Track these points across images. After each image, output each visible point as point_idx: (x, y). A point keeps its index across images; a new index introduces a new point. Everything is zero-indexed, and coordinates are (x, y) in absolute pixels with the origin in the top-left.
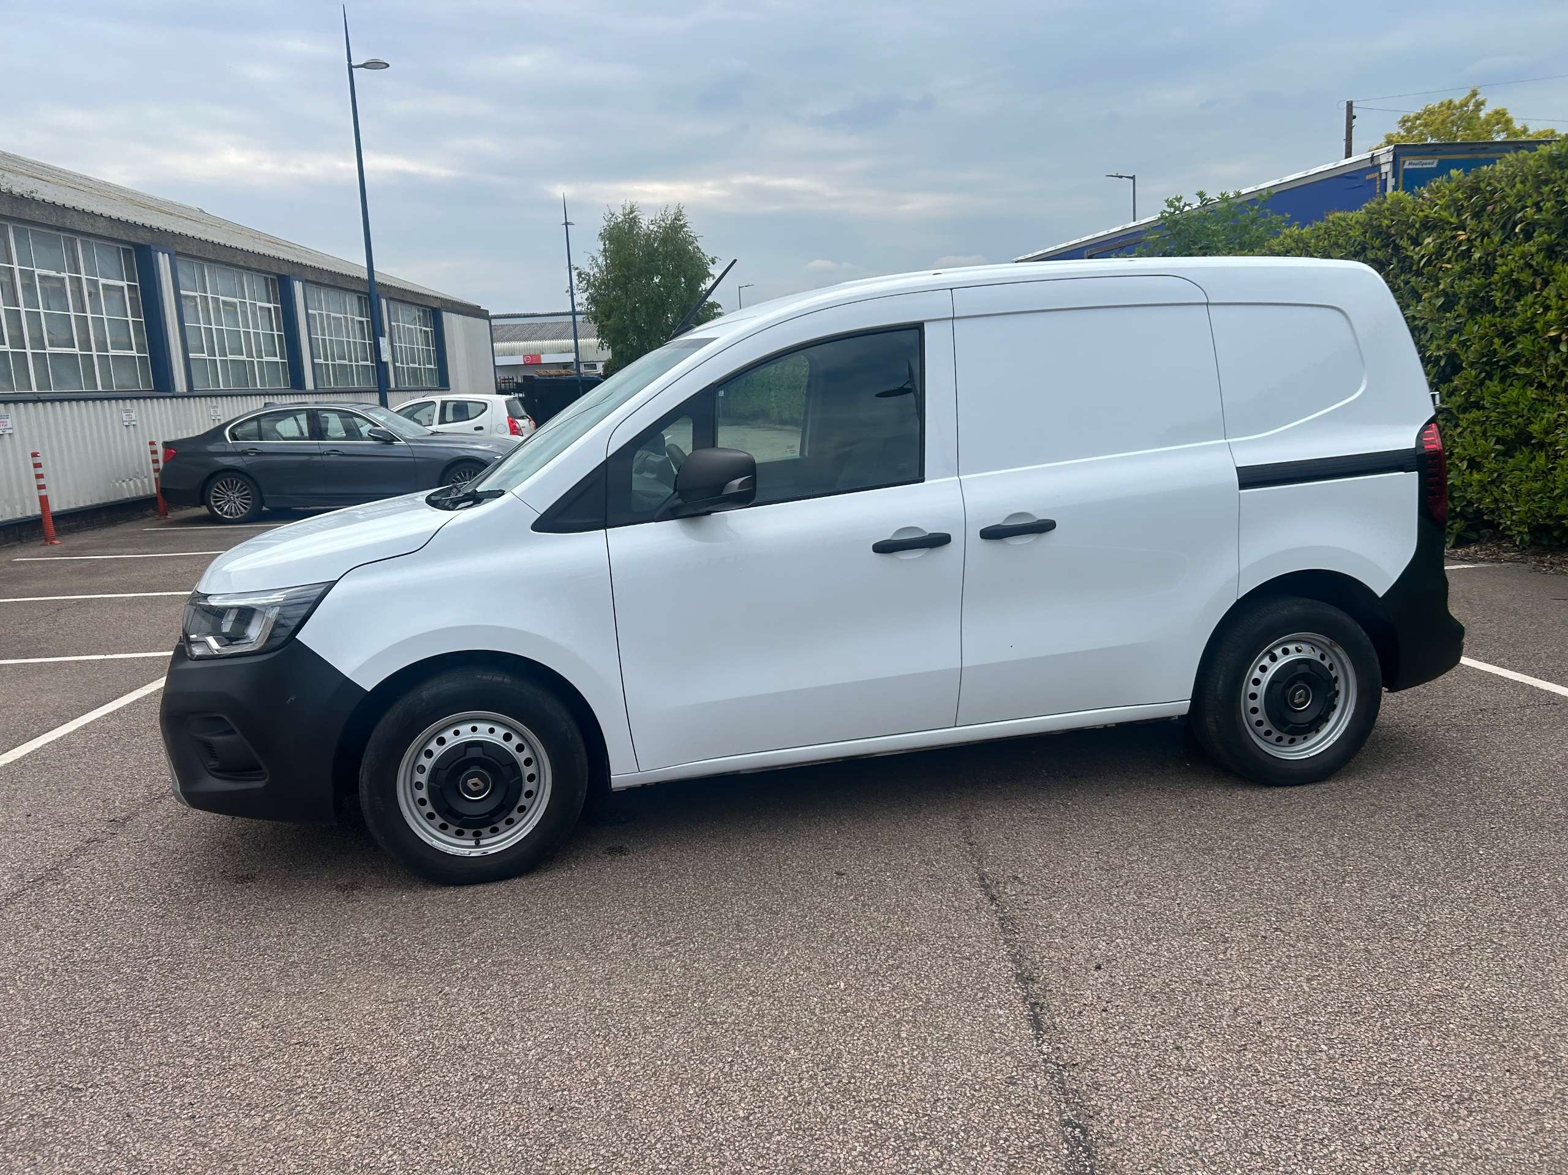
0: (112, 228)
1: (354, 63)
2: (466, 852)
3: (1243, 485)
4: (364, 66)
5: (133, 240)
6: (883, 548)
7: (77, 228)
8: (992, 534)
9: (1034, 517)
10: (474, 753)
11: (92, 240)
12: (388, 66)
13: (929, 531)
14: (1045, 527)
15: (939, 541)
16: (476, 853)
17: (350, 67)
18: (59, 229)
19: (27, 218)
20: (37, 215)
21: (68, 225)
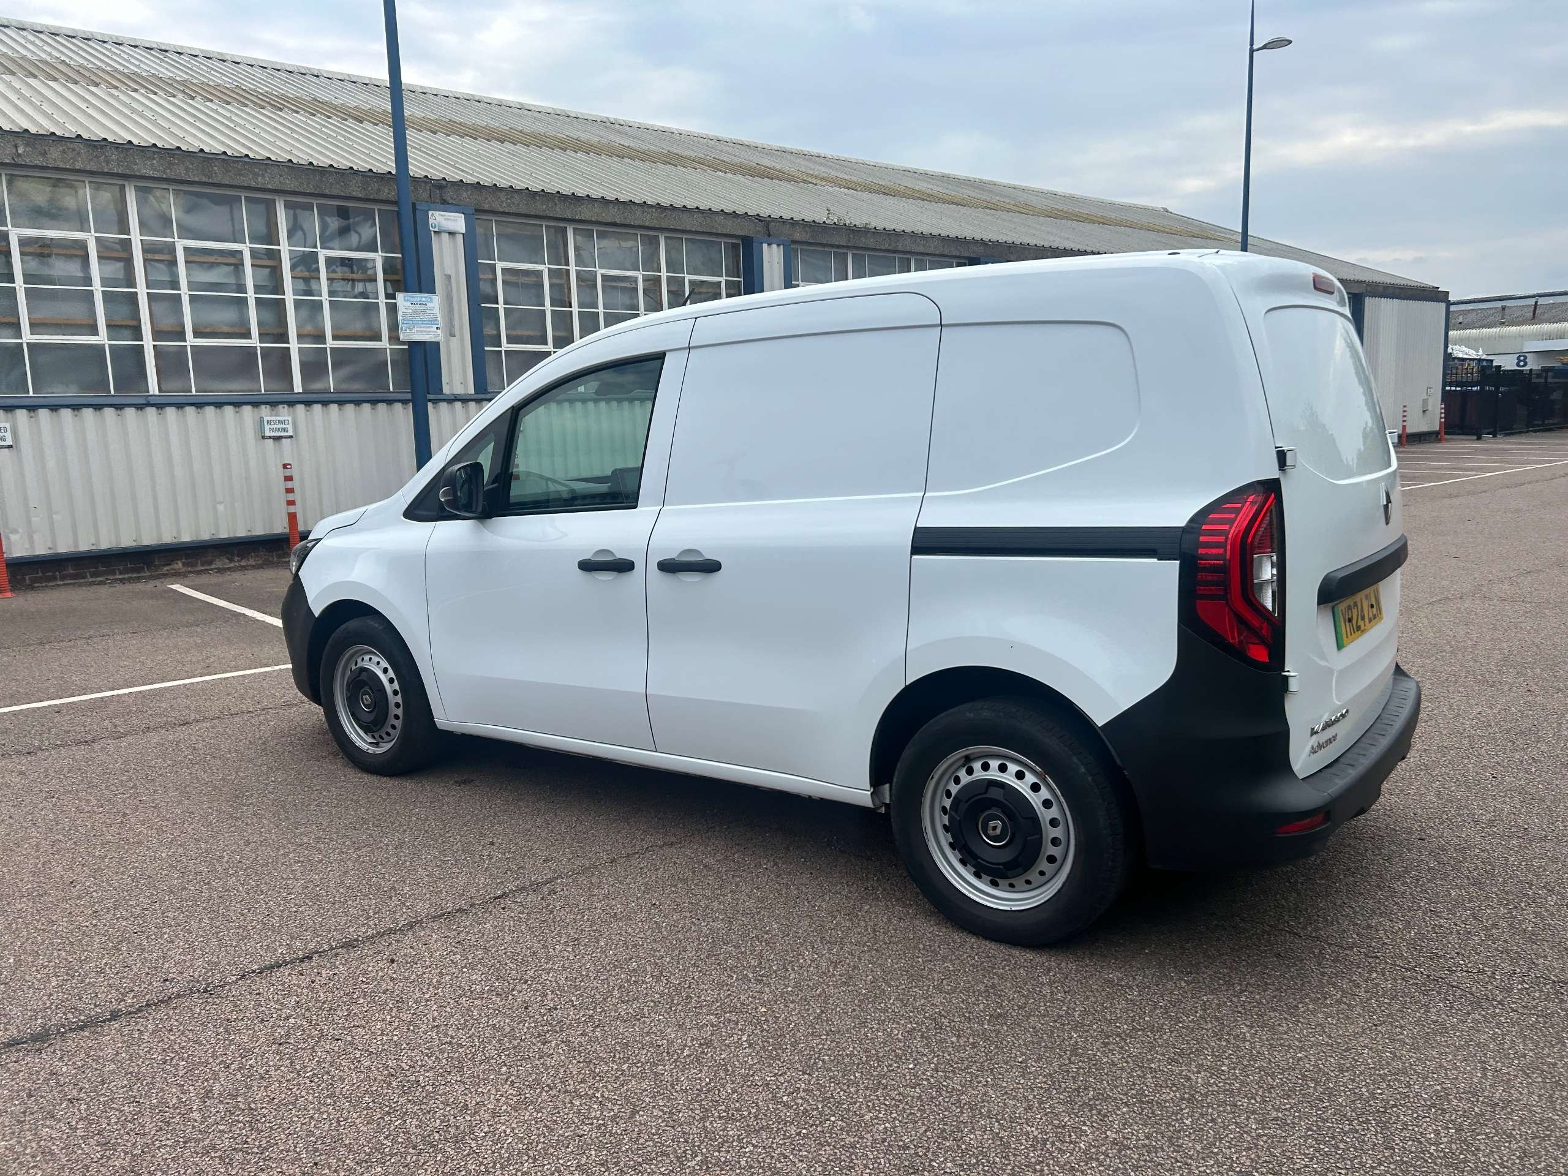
0: (943, 247)
1: (1255, 47)
2: (364, 746)
3: (916, 550)
4: (1264, 47)
5: (966, 255)
6: (587, 566)
7: (908, 249)
8: (669, 567)
9: (703, 556)
10: (364, 676)
11: (927, 258)
12: (1290, 42)
13: (619, 556)
14: (711, 567)
15: (624, 566)
16: (372, 750)
17: (1252, 51)
18: (895, 252)
19: (861, 245)
20: (871, 242)
21: (900, 248)
